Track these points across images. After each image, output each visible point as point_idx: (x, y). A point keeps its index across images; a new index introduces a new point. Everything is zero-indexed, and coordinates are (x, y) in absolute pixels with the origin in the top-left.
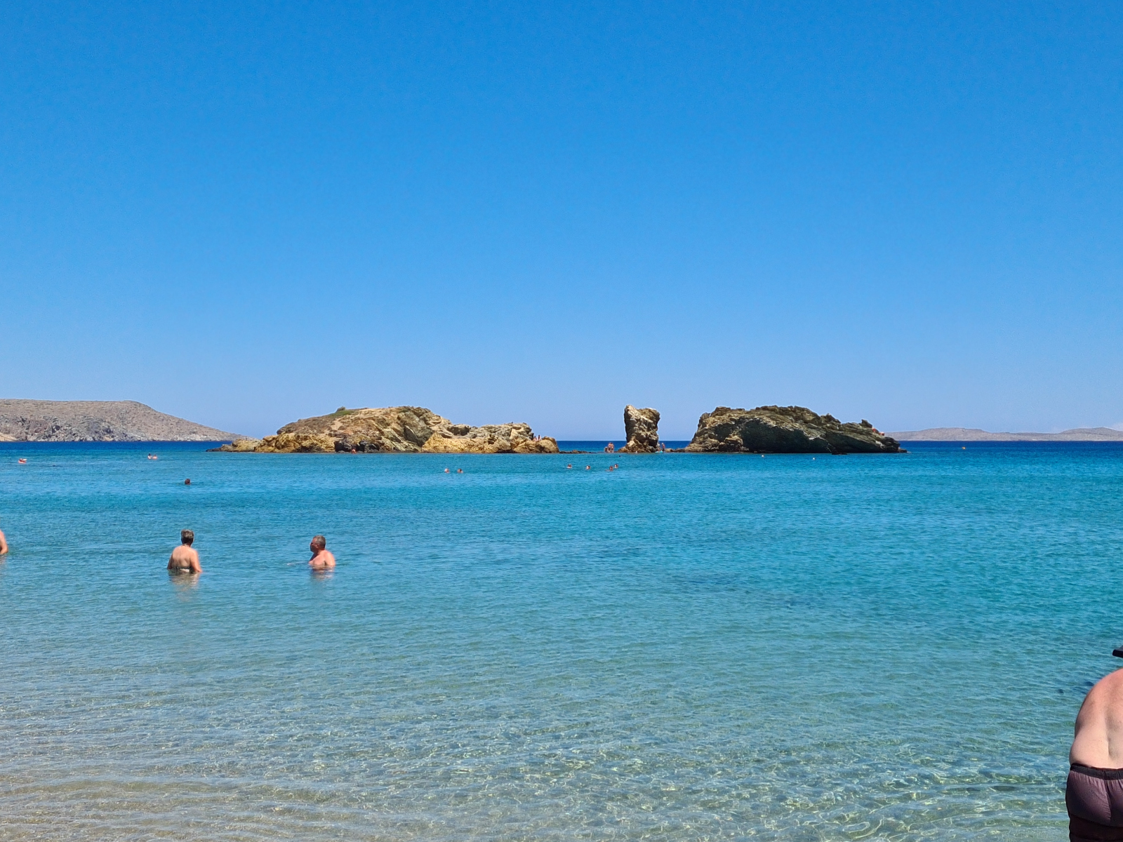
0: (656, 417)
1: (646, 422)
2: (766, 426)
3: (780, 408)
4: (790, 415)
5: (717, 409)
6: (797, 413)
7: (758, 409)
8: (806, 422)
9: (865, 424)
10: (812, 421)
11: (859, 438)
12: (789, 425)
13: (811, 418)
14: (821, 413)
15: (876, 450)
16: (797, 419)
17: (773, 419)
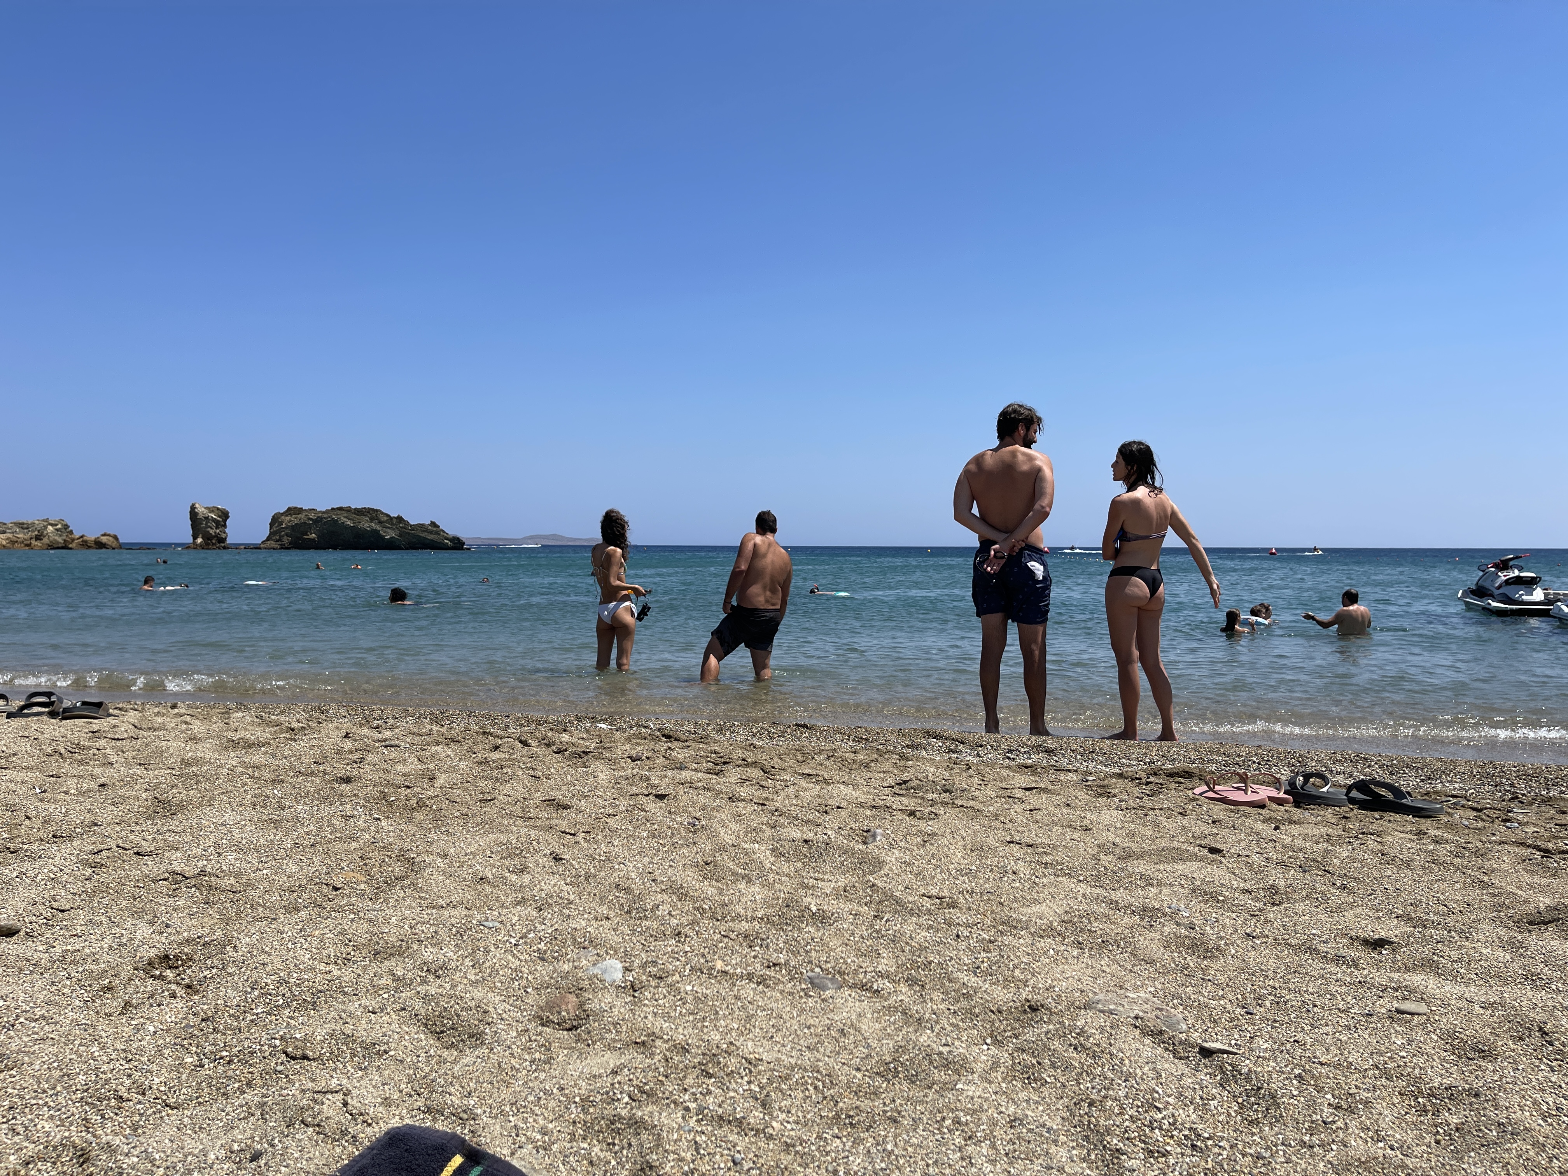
0: (225, 515)
1: (214, 520)
2: (344, 526)
3: (355, 509)
4: (366, 516)
5: (289, 509)
6: (372, 514)
7: (333, 509)
8: (380, 522)
9: (433, 524)
10: (386, 522)
11: (430, 537)
12: (366, 524)
13: (386, 518)
14: (394, 514)
15: (445, 548)
16: (372, 520)
17: (350, 519)
